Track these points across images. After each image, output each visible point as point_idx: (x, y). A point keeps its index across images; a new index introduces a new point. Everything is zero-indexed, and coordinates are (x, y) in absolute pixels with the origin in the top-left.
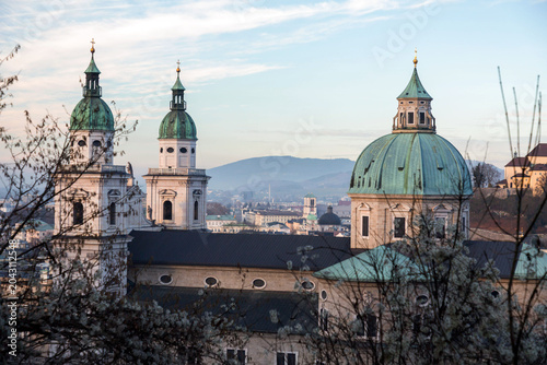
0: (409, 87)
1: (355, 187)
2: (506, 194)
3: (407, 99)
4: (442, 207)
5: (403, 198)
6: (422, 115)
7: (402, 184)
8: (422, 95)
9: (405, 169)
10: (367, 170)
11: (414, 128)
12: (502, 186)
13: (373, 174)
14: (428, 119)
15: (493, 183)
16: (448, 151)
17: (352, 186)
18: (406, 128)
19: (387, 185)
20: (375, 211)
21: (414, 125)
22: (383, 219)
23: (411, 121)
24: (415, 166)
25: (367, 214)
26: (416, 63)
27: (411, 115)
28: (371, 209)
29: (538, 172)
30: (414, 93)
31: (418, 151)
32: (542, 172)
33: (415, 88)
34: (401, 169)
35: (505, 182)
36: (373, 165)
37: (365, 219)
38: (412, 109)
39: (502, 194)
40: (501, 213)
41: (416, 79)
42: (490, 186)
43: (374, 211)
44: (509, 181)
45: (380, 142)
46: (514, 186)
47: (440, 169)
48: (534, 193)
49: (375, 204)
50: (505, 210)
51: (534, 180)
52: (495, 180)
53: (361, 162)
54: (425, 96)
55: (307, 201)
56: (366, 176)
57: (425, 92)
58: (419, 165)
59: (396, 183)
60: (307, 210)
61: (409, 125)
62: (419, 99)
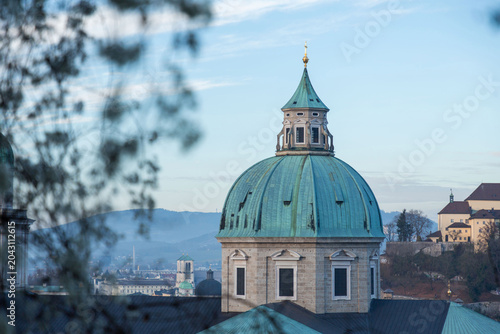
0: (297, 94)
1: (227, 229)
2: (440, 249)
3: (294, 110)
4: (343, 253)
5: (290, 242)
6: (315, 130)
7: (288, 223)
8: (315, 105)
9: (293, 203)
10: (242, 205)
11: (304, 149)
12: (434, 240)
13: (251, 210)
14: (324, 138)
15: (423, 236)
16: (350, 180)
17: (222, 226)
18: (293, 149)
19: (268, 225)
20: (253, 260)
21: (304, 144)
22: (264, 271)
23: (301, 139)
24: (306, 199)
25: (243, 265)
26: (306, 61)
27: (300, 130)
28: (247, 258)
29: (481, 221)
30: (303, 103)
31: (310, 179)
32: (487, 221)
33: (304, 96)
34: (287, 203)
35: (438, 234)
36: (251, 198)
37: (241, 272)
38: (302, 123)
39: (434, 249)
40: (433, 274)
41: (306, 82)
42: (419, 239)
43: (251, 260)
44: (444, 234)
45: (259, 167)
46: (450, 240)
47: (339, 203)
48: (476, 247)
49: (253, 251)
50: (439, 271)
51: (475, 231)
52: (426, 232)
53: (235, 194)
54: (317, 106)
55: (181, 265)
56: (241, 214)
57: (318, 100)
58: (311, 197)
59: (280, 222)
60: (180, 277)
61: (298, 144)
62: (311, 110)
